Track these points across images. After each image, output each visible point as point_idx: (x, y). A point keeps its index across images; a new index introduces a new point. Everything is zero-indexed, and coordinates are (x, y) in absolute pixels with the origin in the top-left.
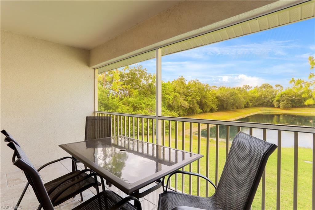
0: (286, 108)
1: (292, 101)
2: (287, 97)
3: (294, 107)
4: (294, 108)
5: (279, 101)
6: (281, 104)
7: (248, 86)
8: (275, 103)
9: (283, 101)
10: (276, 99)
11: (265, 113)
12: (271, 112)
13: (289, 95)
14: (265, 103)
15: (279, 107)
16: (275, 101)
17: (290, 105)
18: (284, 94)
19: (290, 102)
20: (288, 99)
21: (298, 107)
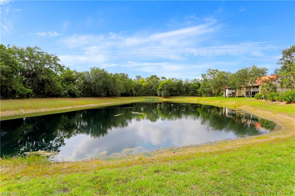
0: (166, 96)
1: (171, 90)
2: (167, 87)
3: (172, 95)
4: (171, 97)
5: (161, 90)
6: (163, 93)
7: (140, 77)
8: (158, 92)
9: (164, 90)
10: (159, 88)
11: (150, 101)
12: (154, 100)
13: (168, 85)
14: (151, 93)
15: (161, 96)
16: (158, 90)
17: (168, 93)
18: (165, 84)
19: (169, 91)
20: (167, 88)
21: (174, 96)
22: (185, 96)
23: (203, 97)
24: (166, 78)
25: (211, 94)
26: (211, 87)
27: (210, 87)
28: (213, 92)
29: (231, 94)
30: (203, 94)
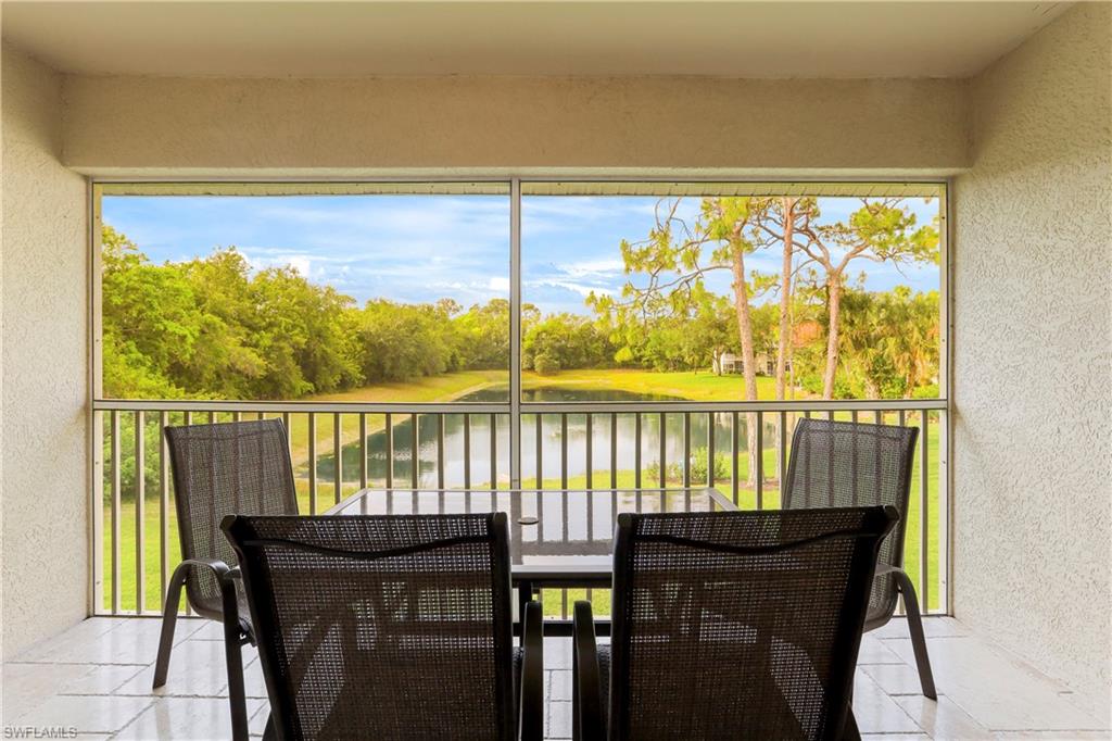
0: (548, 371)
1: (562, 351)
2: (550, 342)
3: (564, 367)
5: (531, 351)
6: (538, 361)
7: (453, 302)
9: (542, 351)
10: (526, 344)
13: (554, 336)
15: (532, 369)
17: (556, 362)
18: (545, 332)
19: (557, 355)
20: (553, 347)
21: (572, 368)
22: (603, 369)
23: (657, 371)
24: (537, 310)
25: (680, 365)
26: (685, 350)
27: (680, 349)
28: (688, 360)
29: (731, 366)
30: (655, 363)
